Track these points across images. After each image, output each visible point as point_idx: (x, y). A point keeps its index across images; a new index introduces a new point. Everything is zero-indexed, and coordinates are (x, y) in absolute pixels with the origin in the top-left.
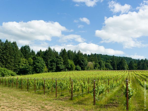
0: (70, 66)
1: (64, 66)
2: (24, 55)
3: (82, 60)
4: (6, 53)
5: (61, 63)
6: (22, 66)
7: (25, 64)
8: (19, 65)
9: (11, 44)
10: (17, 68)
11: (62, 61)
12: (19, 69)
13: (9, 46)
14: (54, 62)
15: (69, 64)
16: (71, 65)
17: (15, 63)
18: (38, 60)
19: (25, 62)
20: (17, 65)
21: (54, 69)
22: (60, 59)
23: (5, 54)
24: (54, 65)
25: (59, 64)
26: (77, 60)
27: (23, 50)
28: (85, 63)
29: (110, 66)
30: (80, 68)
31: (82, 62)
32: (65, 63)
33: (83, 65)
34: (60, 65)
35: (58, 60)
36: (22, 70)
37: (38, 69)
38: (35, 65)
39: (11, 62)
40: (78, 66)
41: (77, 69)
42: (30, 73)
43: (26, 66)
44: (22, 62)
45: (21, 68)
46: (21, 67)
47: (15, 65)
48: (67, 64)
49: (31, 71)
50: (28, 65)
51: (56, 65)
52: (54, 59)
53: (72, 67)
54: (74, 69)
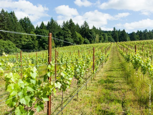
0: (78, 40)
1: (73, 39)
2: (24, 29)
3: (90, 32)
4: (3, 26)
5: (69, 36)
6: (25, 41)
7: (27, 39)
8: (21, 40)
9: (9, 14)
10: (19, 44)
11: (70, 34)
12: (21, 45)
13: (6, 16)
14: (62, 35)
15: (77, 37)
16: (79, 38)
17: (16, 39)
18: (44, 32)
19: (27, 37)
20: (18, 41)
21: (62, 44)
22: (67, 31)
23: (2, 28)
24: (61, 38)
25: (67, 37)
26: (84, 33)
27: (23, 23)
28: (93, 36)
29: (112, 39)
30: (89, 41)
31: (90, 35)
32: (73, 36)
33: (91, 38)
34: (68, 39)
35: (65, 33)
36: (25, 47)
37: (45, 44)
38: (41, 39)
39: (11, 37)
40: (86, 39)
41: (85, 43)
42: (36, 49)
43: (29, 41)
44: (23, 36)
45: (23, 44)
46: (23, 42)
47: (16, 41)
48: (75, 37)
49: (37, 47)
50: (31, 40)
51: (64, 39)
52: (61, 32)
53: (80, 40)
54: (82, 43)
